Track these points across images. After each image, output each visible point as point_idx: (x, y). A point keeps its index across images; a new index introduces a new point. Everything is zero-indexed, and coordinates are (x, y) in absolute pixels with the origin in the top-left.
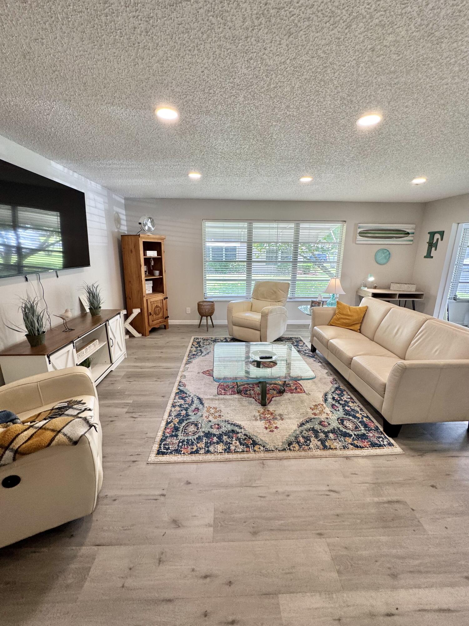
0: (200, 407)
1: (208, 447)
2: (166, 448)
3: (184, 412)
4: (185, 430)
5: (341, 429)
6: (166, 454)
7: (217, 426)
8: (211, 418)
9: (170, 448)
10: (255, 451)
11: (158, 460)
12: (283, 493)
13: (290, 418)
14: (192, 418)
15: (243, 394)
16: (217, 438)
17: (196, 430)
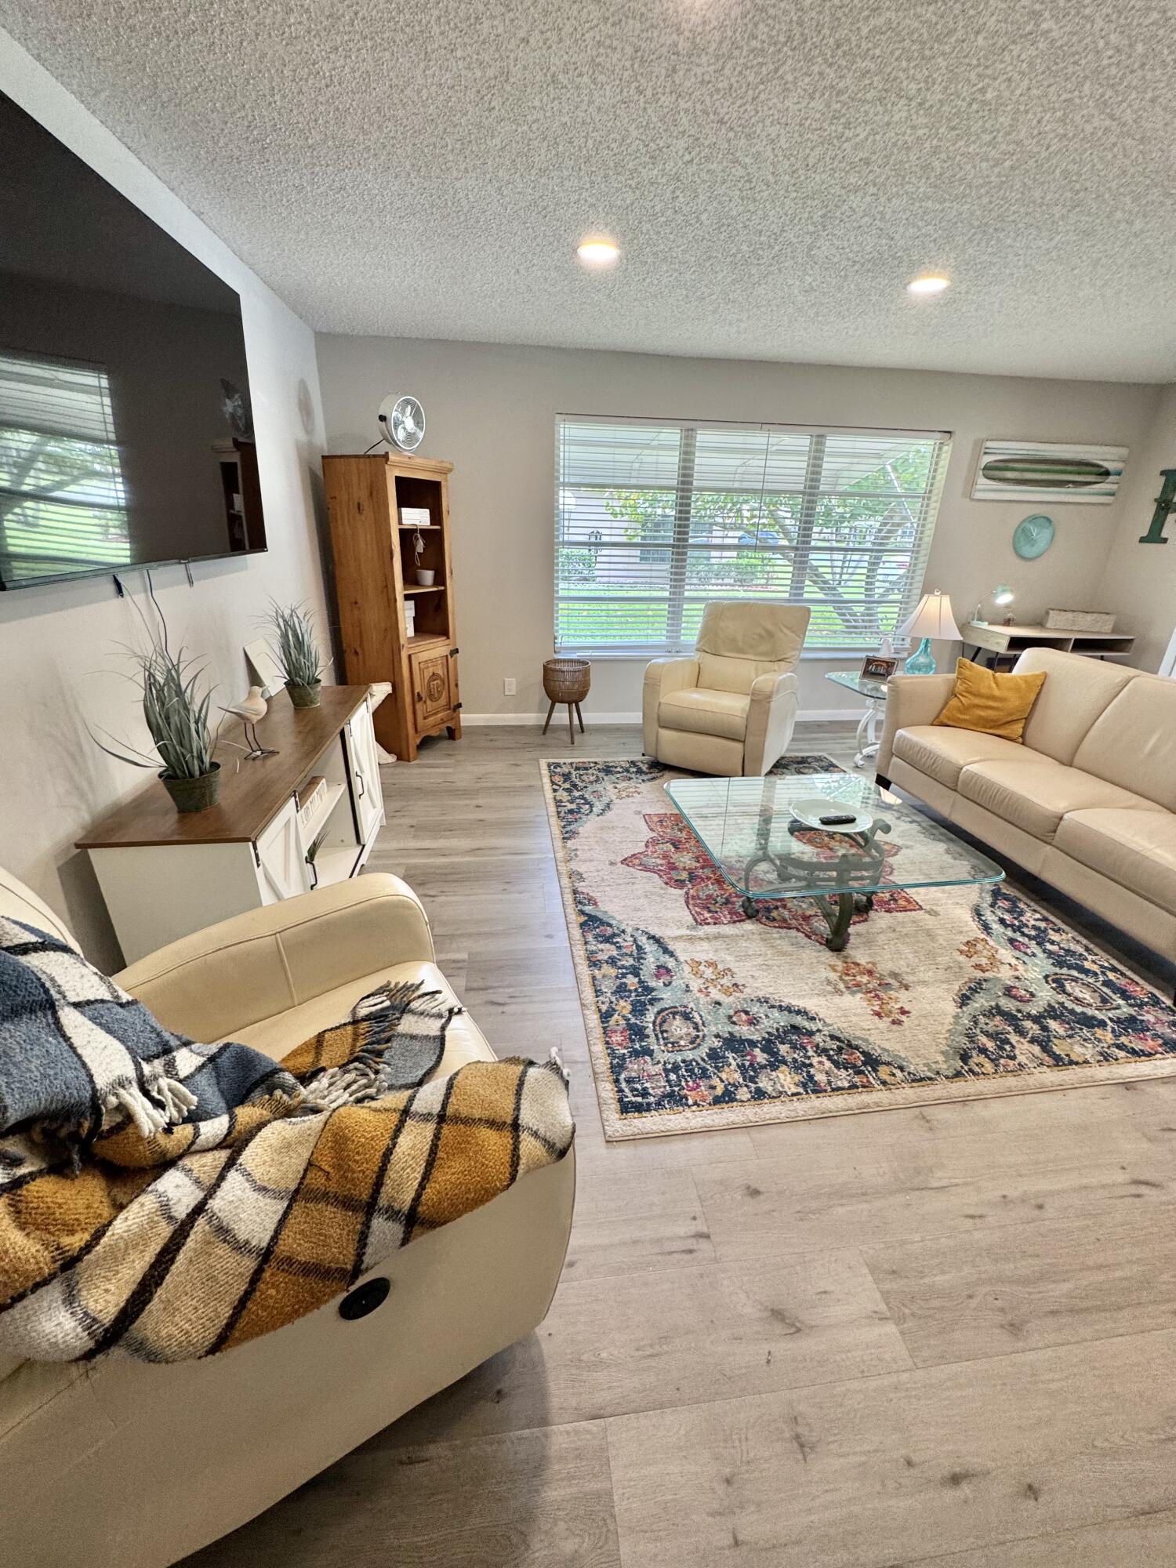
0: (671, 963)
1: (752, 1080)
2: (637, 1090)
3: (631, 981)
4: (662, 1032)
5: (1069, 1005)
6: (648, 1110)
7: (744, 1017)
8: (715, 994)
9: (651, 1091)
10: (884, 1083)
11: (637, 1131)
12: (1023, 1200)
13: (924, 983)
14: (664, 996)
15: (764, 920)
16: (763, 1050)
17: (694, 1033)
